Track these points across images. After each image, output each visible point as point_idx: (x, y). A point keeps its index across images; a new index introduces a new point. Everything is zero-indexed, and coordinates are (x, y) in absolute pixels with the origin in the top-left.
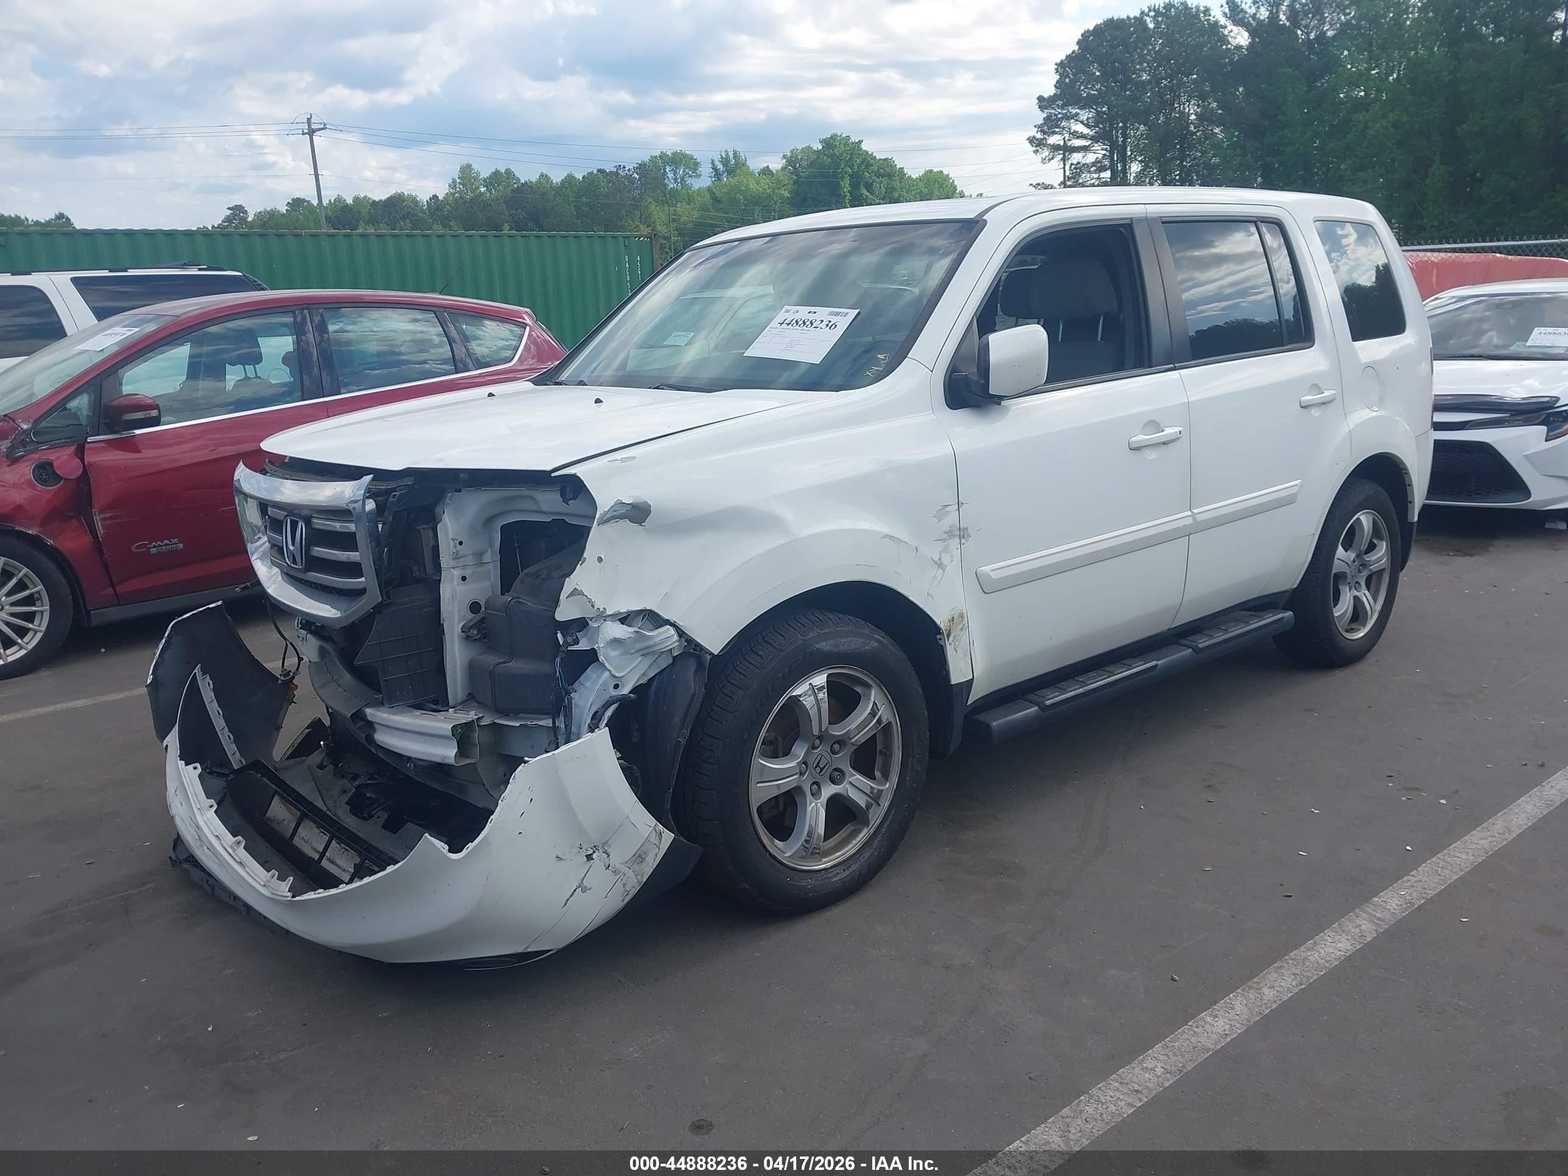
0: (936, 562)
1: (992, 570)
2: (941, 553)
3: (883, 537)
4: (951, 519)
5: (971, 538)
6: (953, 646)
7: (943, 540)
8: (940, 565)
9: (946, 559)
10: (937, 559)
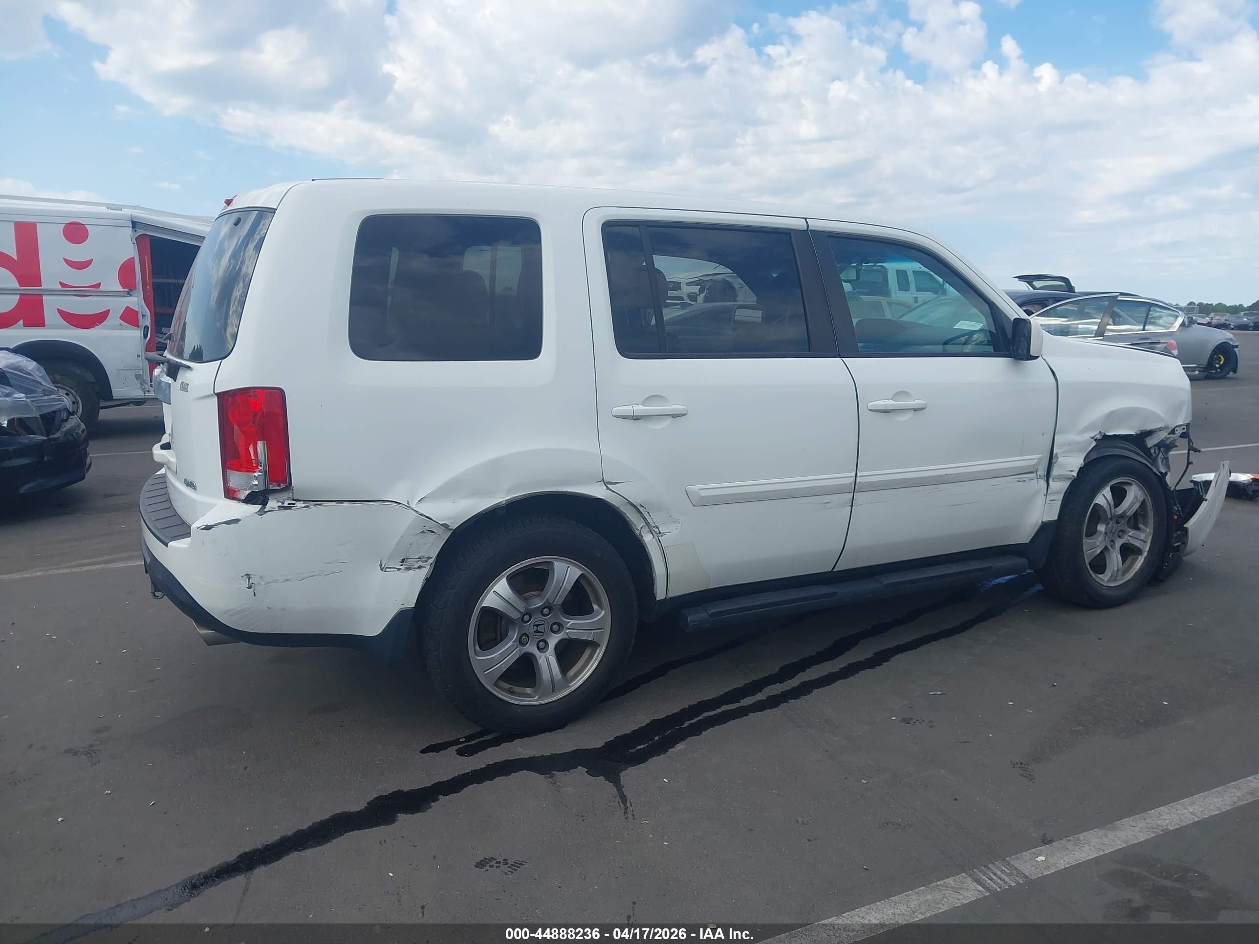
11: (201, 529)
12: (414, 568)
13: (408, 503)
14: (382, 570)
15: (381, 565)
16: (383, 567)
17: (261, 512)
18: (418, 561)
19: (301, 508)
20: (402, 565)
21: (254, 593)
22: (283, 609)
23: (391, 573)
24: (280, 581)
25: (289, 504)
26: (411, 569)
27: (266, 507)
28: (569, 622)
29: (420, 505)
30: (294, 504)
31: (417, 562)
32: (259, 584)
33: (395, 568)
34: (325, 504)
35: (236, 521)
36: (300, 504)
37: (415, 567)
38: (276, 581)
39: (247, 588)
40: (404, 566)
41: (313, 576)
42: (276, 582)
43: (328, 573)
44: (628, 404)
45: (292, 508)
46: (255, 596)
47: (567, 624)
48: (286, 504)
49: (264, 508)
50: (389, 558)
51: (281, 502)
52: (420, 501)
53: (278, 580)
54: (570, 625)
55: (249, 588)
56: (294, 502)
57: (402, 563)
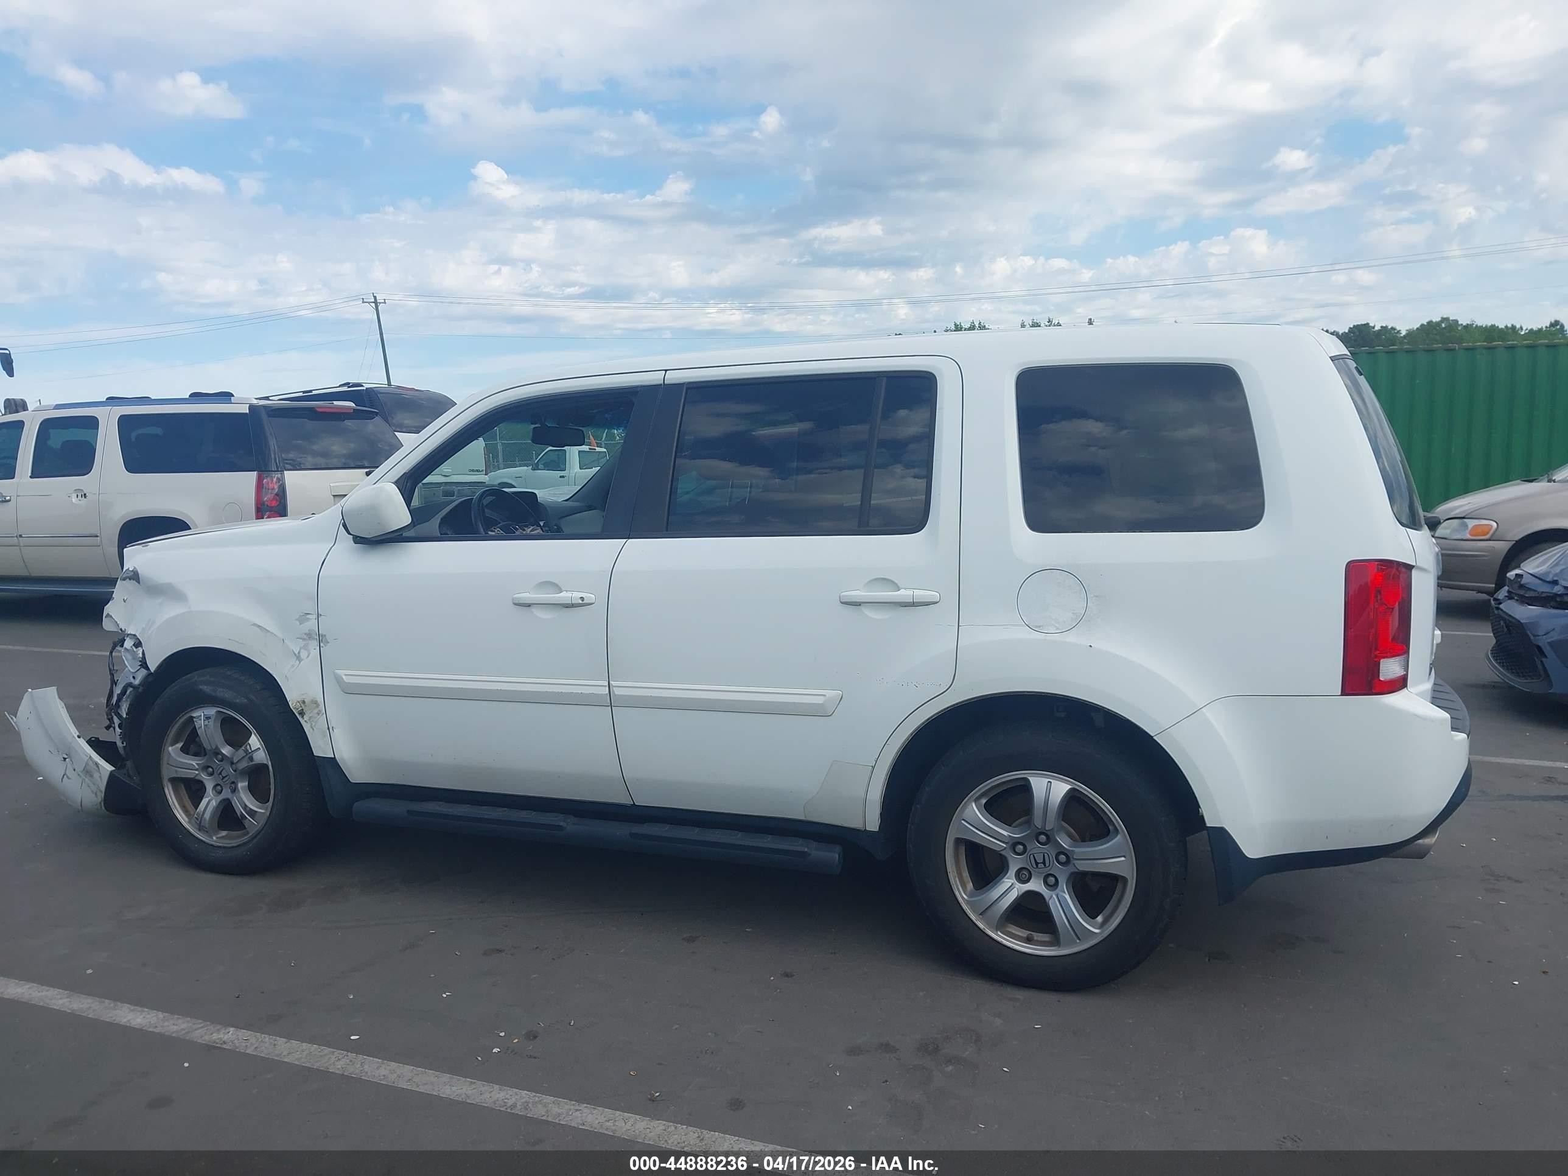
0: (295, 655)
1: (346, 675)
2: (300, 649)
3: (252, 625)
4: (311, 624)
5: (329, 644)
6: (309, 725)
7: (304, 639)
8: (298, 658)
9: (304, 654)
10: (297, 653)
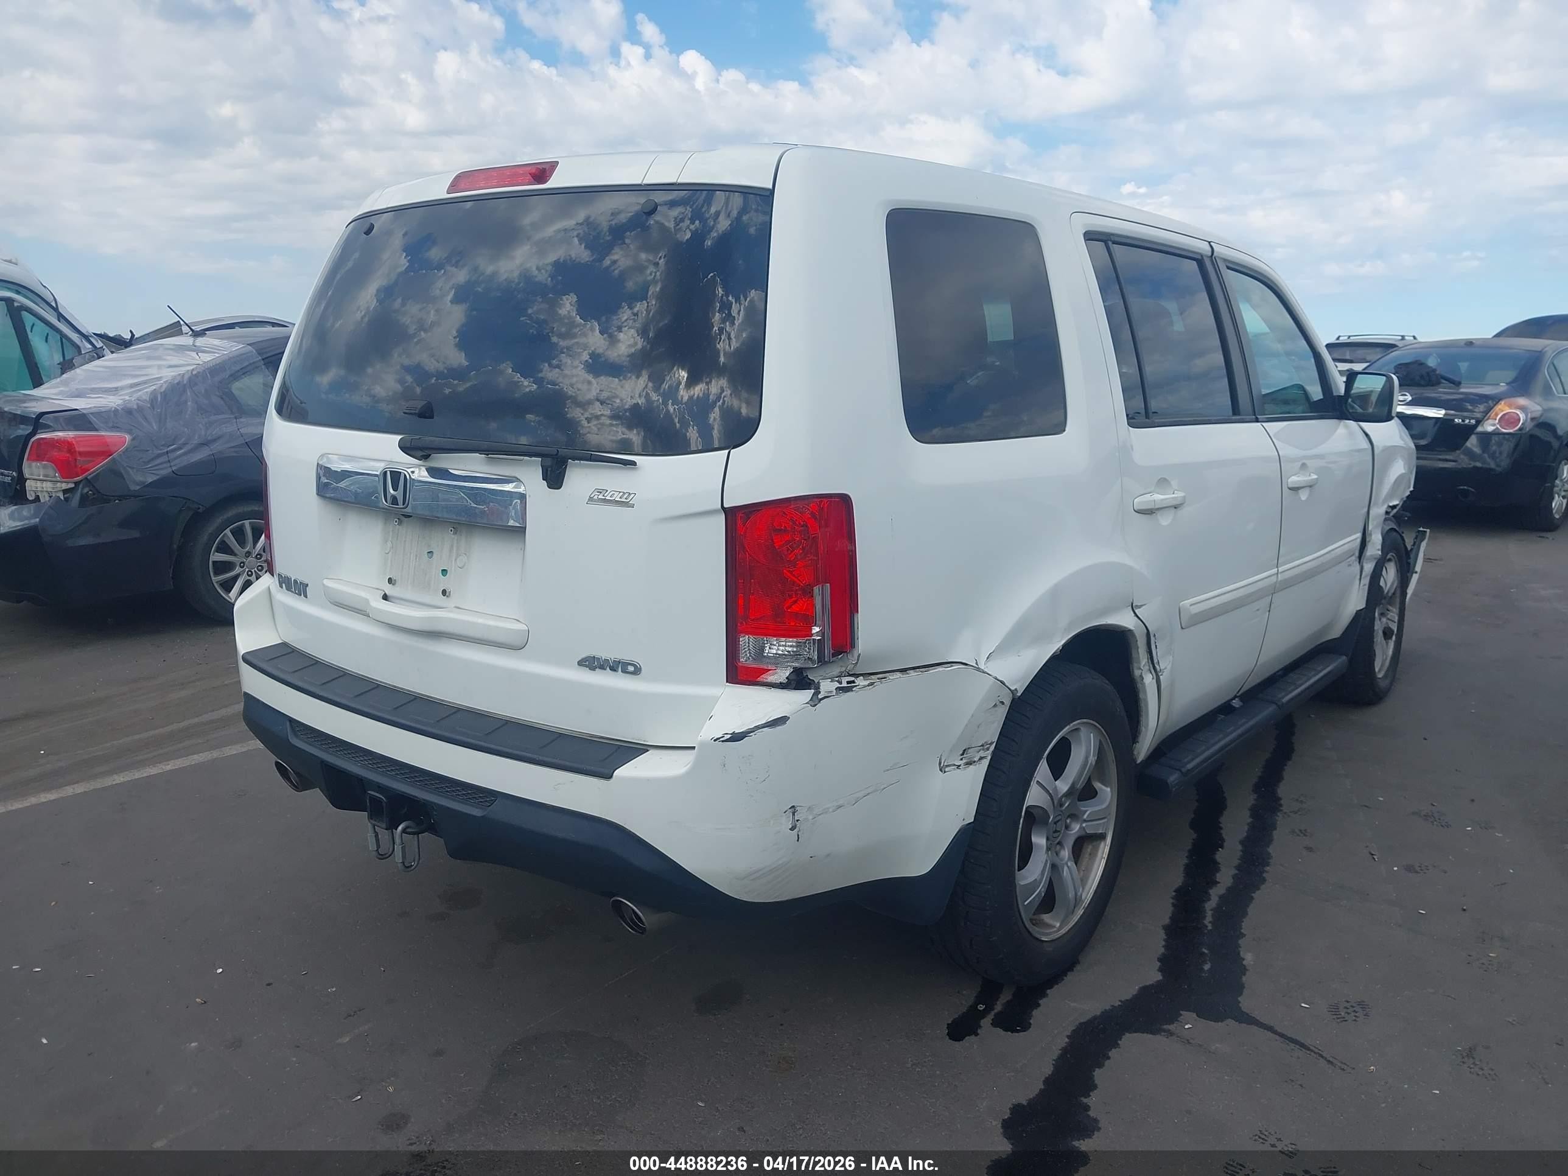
11: (723, 741)
12: (974, 762)
13: (977, 663)
14: (941, 770)
15: (940, 763)
16: (942, 765)
17: (815, 701)
18: (980, 750)
19: (865, 686)
20: (961, 759)
21: (798, 835)
22: (828, 855)
23: (952, 773)
24: (831, 810)
25: (848, 682)
26: (971, 764)
27: (820, 693)
28: (1086, 811)
29: (989, 664)
30: (853, 682)
31: (978, 752)
32: (806, 820)
33: (955, 765)
34: (891, 676)
35: (781, 721)
36: (861, 682)
37: (976, 759)
38: (825, 811)
39: (790, 829)
40: (964, 761)
41: (868, 794)
42: (826, 813)
43: (885, 786)
44: (1145, 492)
45: (853, 689)
46: (798, 840)
47: (1084, 814)
48: (844, 684)
49: (817, 693)
50: (951, 751)
51: (837, 681)
52: (988, 658)
53: (828, 808)
54: (1088, 816)
55: (792, 829)
56: (852, 679)
57: (962, 757)
